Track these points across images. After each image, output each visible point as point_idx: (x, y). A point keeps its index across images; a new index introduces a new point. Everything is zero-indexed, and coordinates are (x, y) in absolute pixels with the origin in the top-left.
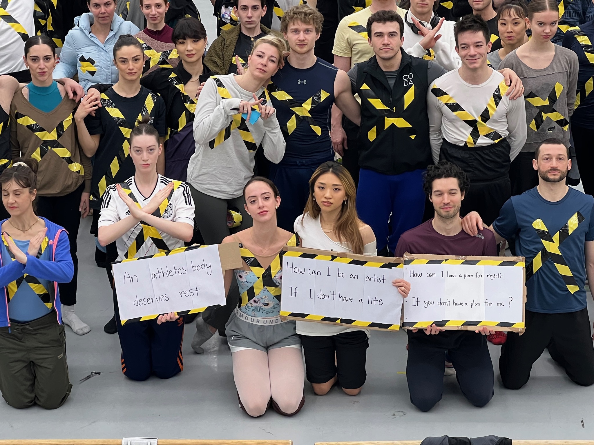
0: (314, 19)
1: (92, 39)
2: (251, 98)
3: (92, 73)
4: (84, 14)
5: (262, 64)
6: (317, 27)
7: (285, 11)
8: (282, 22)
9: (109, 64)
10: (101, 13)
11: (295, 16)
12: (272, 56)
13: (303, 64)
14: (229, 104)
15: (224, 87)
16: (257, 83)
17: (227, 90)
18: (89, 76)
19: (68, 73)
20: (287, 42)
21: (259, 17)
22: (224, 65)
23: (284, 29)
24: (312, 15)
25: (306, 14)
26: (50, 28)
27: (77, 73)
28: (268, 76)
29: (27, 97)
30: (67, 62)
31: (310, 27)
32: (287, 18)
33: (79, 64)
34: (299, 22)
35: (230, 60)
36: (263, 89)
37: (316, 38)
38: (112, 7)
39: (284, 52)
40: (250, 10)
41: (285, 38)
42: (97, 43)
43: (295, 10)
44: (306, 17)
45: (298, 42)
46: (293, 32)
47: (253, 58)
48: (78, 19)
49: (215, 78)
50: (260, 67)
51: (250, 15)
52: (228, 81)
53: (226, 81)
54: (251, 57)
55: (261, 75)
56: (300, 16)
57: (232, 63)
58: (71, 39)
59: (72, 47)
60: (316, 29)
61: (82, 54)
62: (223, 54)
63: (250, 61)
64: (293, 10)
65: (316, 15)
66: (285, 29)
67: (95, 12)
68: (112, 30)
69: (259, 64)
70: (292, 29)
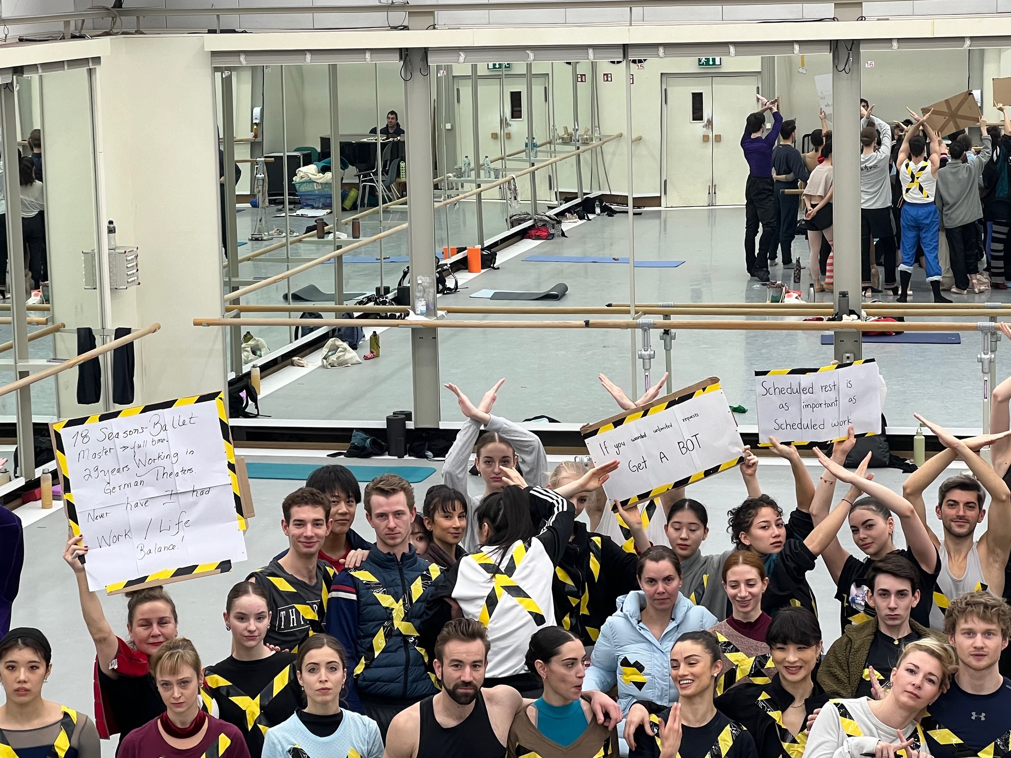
0: (999, 615)
1: (642, 632)
2: (895, 738)
3: (640, 685)
4: (632, 592)
5: (914, 685)
6: (1004, 627)
7: (952, 601)
8: (947, 617)
9: (666, 673)
10: (658, 593)
11: (969, 608)
12: (930, 674)
13: (981, 687)
14: (859, 746)
15: (851, 718)
16: (904, 714)
17: (855, 723)
18: (635, 691)
19: (603, 683)
20: (954, 649)
21: (907, 609)
22: (849, 680)
23: (949, 628)
24: (996, 608)
25: (986, 606)
26: (584, 611)
27: (616, 685)
28: (922, 704)
29: (533, 722)
30: (602, 666)
31: (993, 627)
32: (956, 612)
33: (620, 670)
34: (976, 619)
35: (860, 674)
36: (914, 725)
37: (1002, 645)
38: (675, 583)
39: (951, 667)
40: (893, 597)
41: (951, 643)
42: (649, 639)
43: (968, 599)
44: (986, 611)
45: (973, 651)
46: (964, 633)
47: (900, 674)
48: (623, 599)
49: (837, 702)
50: (910, 688)
51: (892, 605)
52: (857, 708)
53: (855, 709)
54: (896, 672)
55: (911, 702)
56: (977, 609)
57: (862, 678)
58: (610, 630)
59: (610, 643)
60: (1002, 630)
61: (625, 655)
62: (848, 664)
63: (894, 677)
64: (966, 598)
65: (1003, 608)
66: (951, 629)
67: (648, 591)
68: (673, 620)
69: (909, 683)
70: (964, 629)
